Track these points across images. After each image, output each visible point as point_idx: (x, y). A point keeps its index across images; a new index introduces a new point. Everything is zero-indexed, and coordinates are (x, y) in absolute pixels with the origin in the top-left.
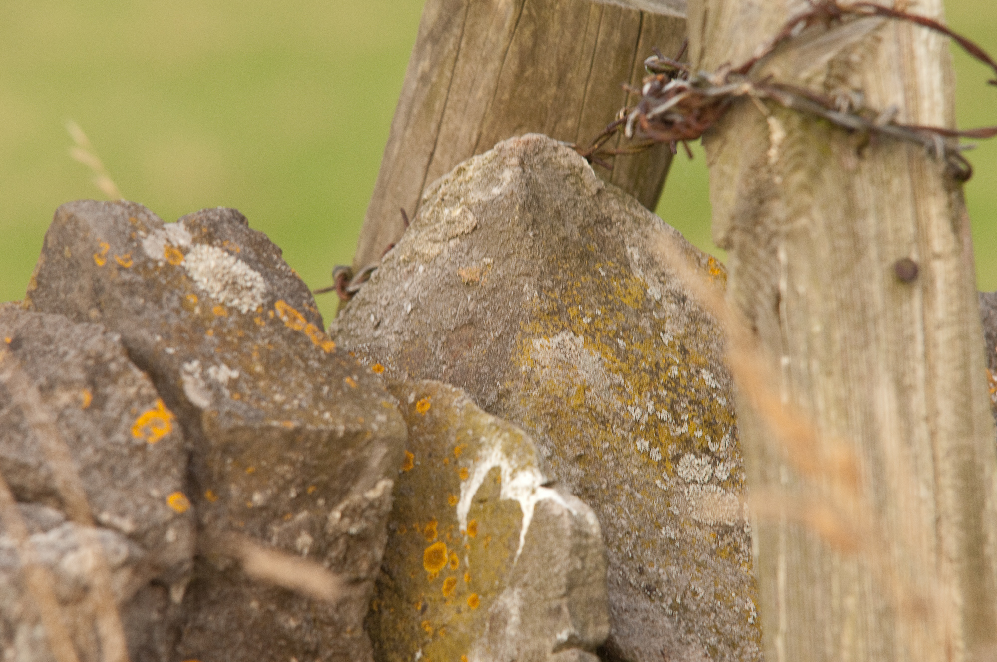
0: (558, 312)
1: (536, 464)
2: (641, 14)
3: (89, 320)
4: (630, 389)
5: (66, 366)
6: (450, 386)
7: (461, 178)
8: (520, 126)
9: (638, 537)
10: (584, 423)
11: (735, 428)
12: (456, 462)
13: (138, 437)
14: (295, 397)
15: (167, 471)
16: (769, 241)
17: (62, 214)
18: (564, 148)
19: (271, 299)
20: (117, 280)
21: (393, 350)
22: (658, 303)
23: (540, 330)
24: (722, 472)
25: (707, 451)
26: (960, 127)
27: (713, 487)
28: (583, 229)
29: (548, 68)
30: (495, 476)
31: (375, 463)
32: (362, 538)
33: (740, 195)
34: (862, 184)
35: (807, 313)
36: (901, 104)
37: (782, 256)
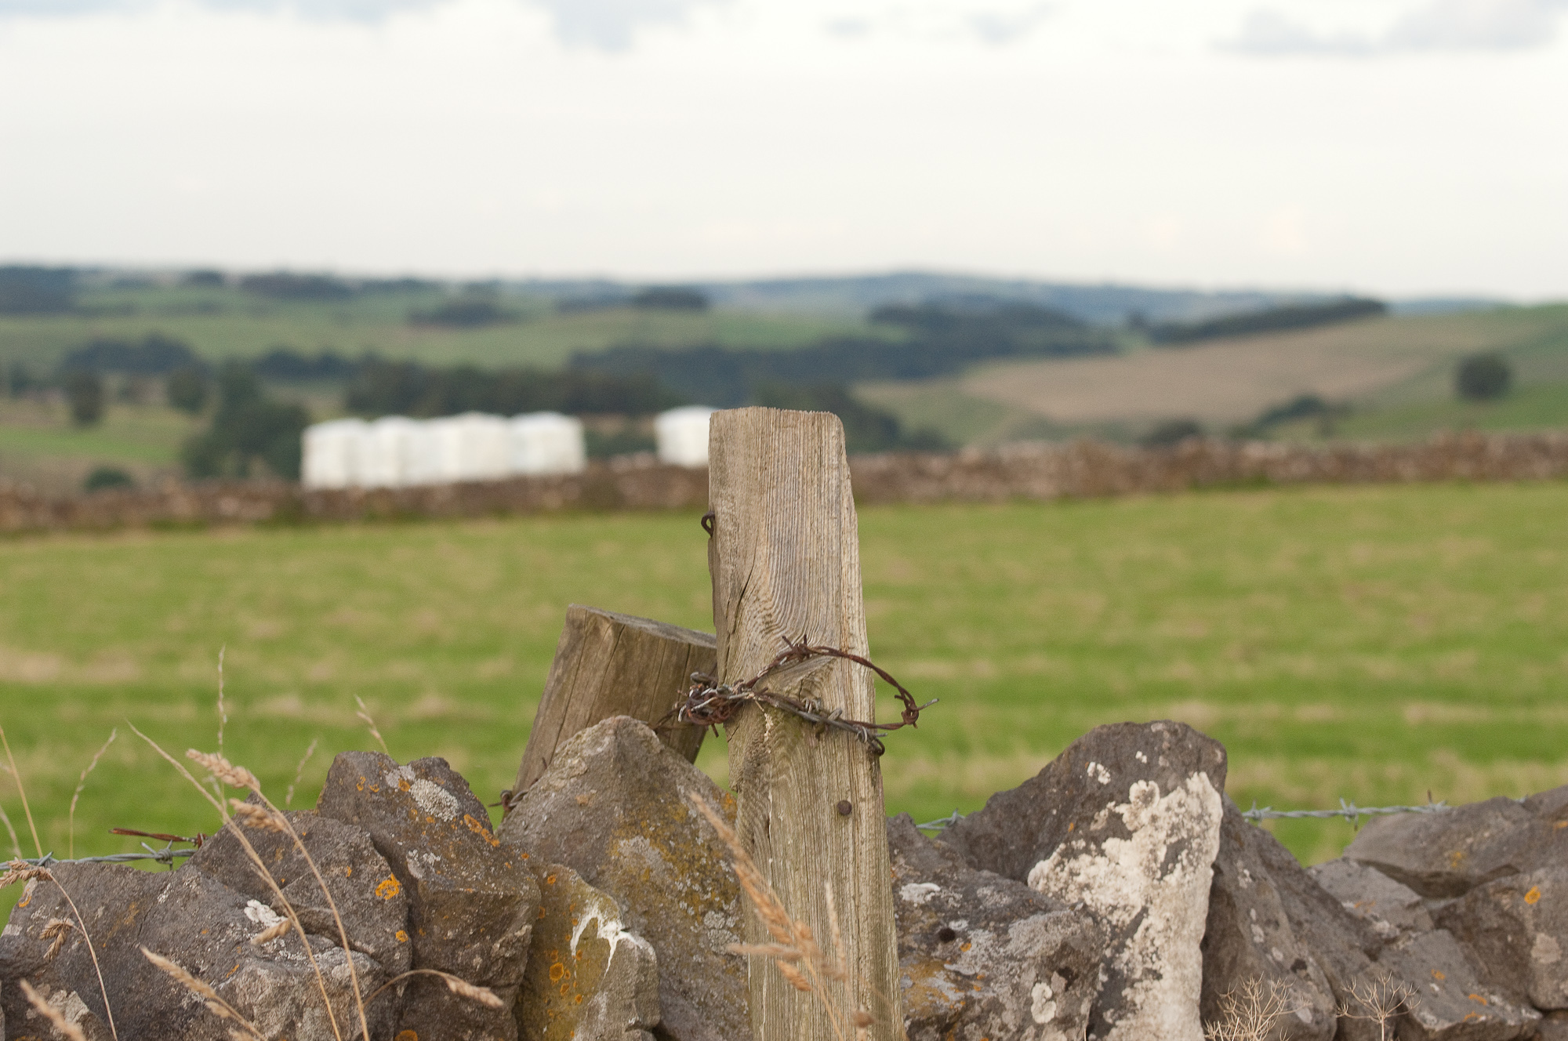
0: (635, 824)
1: (619, 917)
2: (689, 645)
3: (352, 823)
4: (676, 871)
5: (337, 851)
6: (568, 868)
7: (578, 741)
8: (615, 710)
9: (679, 961)
10: (648, 892)
11: (739, 897)
12: (570, 914)
13: (379, 895)
14: (474, 874)
15: (396, 917)
16: (763, 788)
17: (338, 759)
18: (641, 725)
19: (462, 813)
20: (370, 800)
21: (535, 843)
22: (695, 820)
23: (623, 834)
24: (730, 923)
25: (722, 909)
26: (877, 723)
27: (725, 932)
28: (651, 774)
29: (633, 675)
30: (594, 923)
31: (522, 915)
32: (512, 960)
33: (746, 759)
34: (819, 755)
35: (785, 832)
36: (843, 707)
37: (770, 797)
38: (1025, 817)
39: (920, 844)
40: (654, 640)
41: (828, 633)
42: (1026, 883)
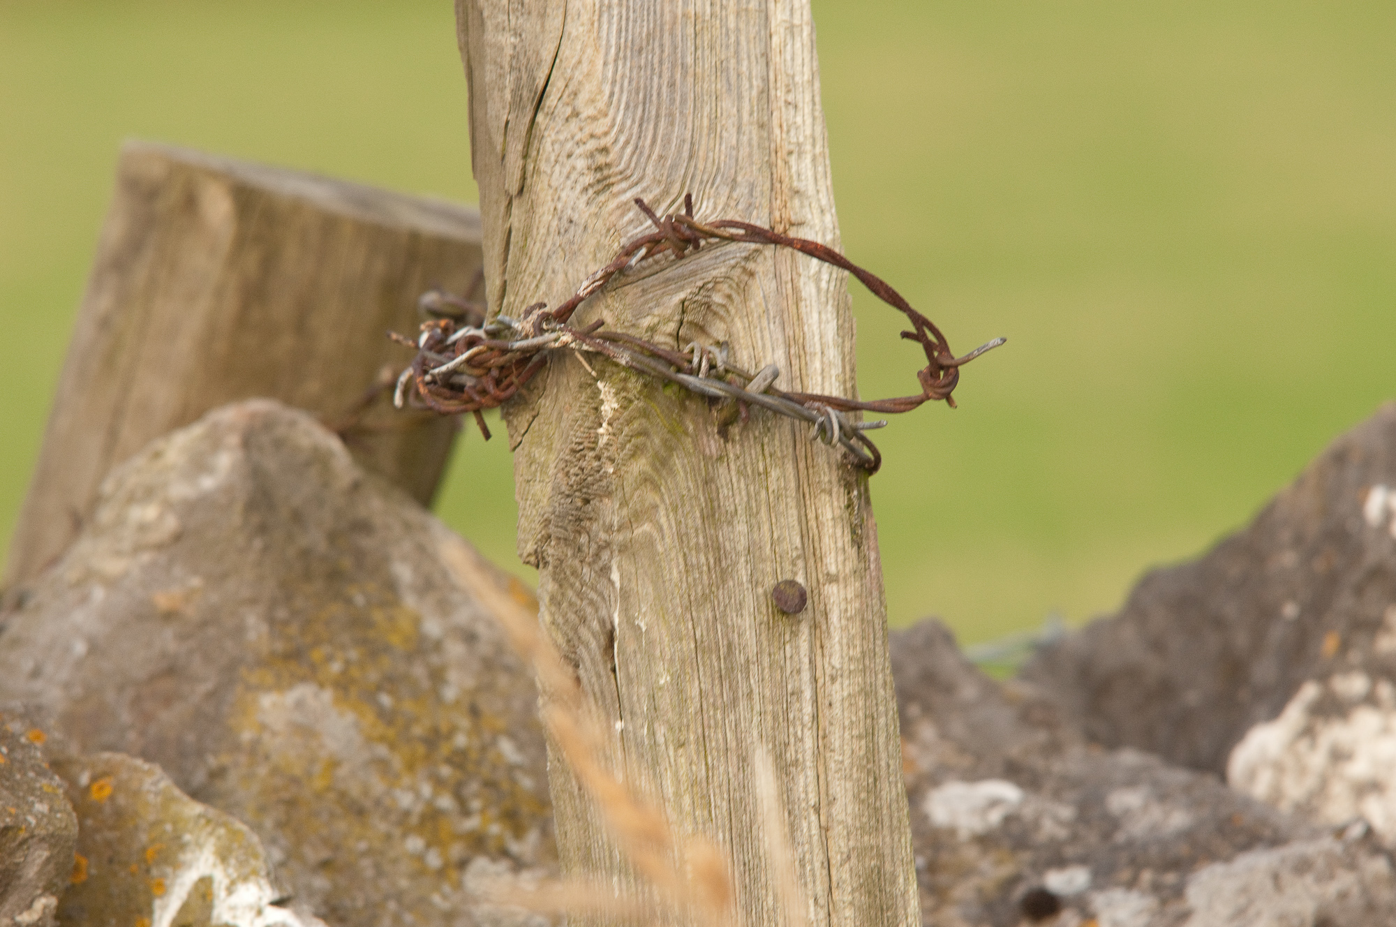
0: (294, 655)
1: (263, 873)
2: (416, 233)
6: (139, 762)
7: (157, 464)
8: (242, 389)
10: (332, 815)
11: (546, 822)
12: (148, 871)
16: (597, 555)
18: (304, 422)
21: (58, 708)
22: (438, 643)
23: (270, 680)
25: (506, 853)
26: (863, 397)
28: (333, 537)
29: (281, 307)
30: (203, 891)
31: (31, 872)
33: (557, 490)
34: (727, 476)
35: (650, 657)
36: (781, 363)
37: (615, 576)
38: (1219, 623)
39: (969, 691)
40: (329, 224)
41: (742, 190)
42: (1223, 777)
